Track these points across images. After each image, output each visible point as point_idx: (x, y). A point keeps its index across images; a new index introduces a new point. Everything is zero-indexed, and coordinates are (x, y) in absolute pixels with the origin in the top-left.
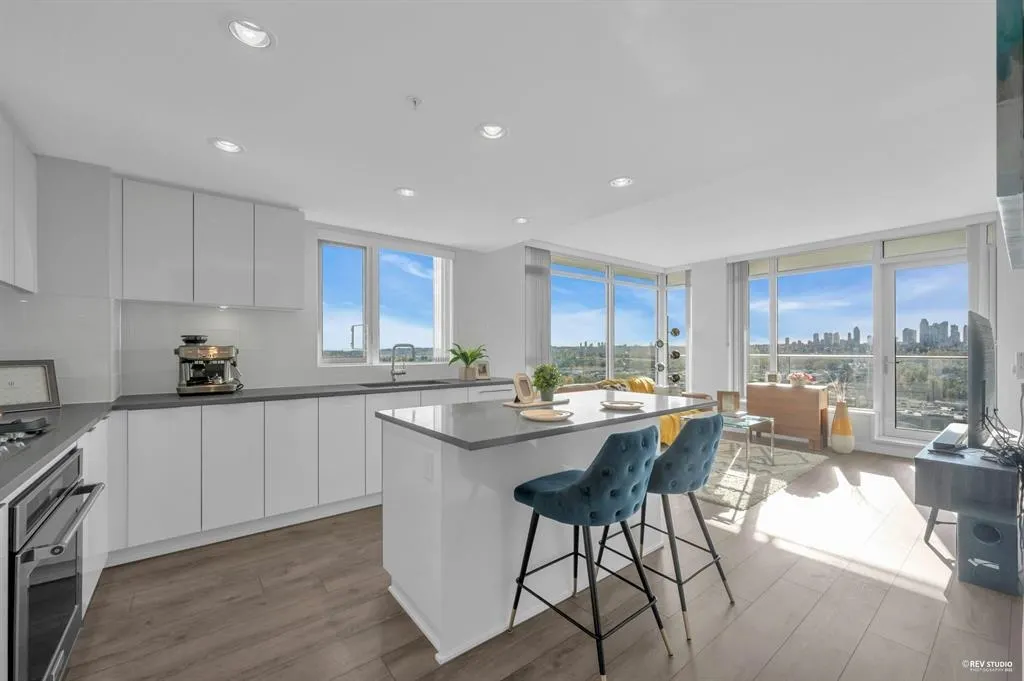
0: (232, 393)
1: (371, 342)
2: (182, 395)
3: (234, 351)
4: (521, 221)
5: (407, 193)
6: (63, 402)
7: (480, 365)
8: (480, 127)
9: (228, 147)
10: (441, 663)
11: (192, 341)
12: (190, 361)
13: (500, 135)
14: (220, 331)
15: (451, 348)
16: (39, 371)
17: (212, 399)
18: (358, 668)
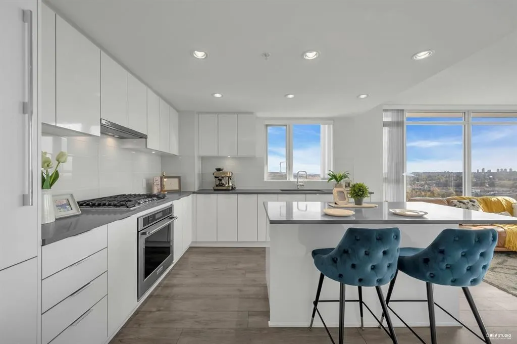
0: (230, 190)
1: (289, 170)
2: (215, 190)
3: (231, 174)
4: (363, 96)
5: (291, 96)
6: (182, 190)
7: (346, 182)
8: (304, 53)
9: (218, 95)
10: (270, 326)
11: (219, 170)
12: (218, 177)
13: (316, 56)
14: (228, 166)
15: (327, 173)
16: (176, 180)
17: (223, 192)
18: (238, 311)
